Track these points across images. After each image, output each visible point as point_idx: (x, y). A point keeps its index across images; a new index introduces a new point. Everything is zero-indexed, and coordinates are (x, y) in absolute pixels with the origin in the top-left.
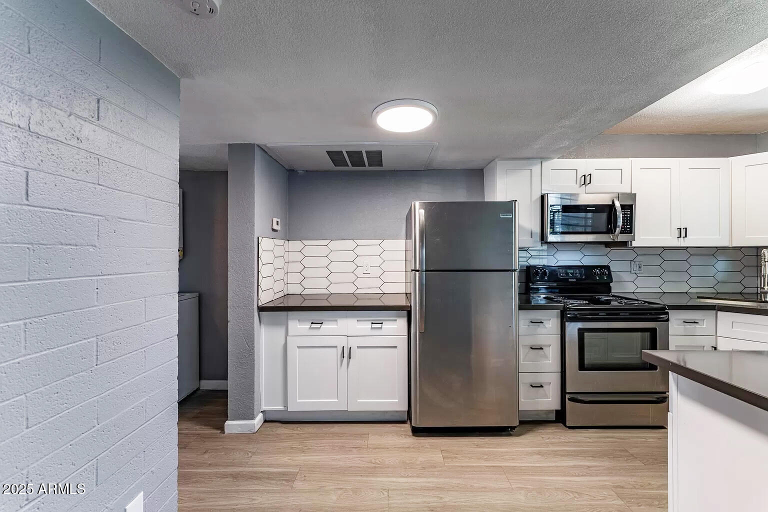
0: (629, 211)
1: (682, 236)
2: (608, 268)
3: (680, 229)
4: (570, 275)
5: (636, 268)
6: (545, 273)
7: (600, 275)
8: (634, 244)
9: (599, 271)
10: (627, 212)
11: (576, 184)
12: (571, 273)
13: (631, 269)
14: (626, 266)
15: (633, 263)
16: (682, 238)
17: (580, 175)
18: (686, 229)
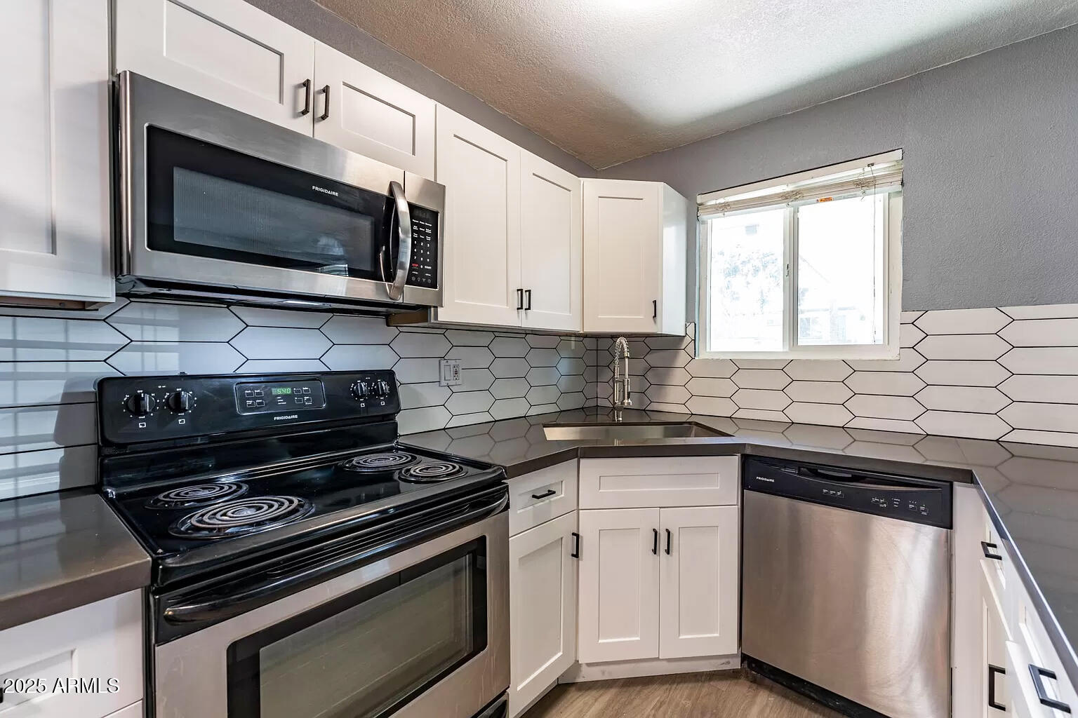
0: (429, 227)
1: (524, 307)
2: (389, 375)
3: (521, 290)
4: (281, 402)
5: (450, 375)
6: (177, 405)
7: (371, 396)
8: (444, 315)
9: (369, 385)
10: (424, 227)
11: (281, 101)
12: (285, 397)
13: (440, 378)
14: (429, 370)
15: (443, 362)
16: (523, 311)
17: (293, 78)
18: (529, 291)
